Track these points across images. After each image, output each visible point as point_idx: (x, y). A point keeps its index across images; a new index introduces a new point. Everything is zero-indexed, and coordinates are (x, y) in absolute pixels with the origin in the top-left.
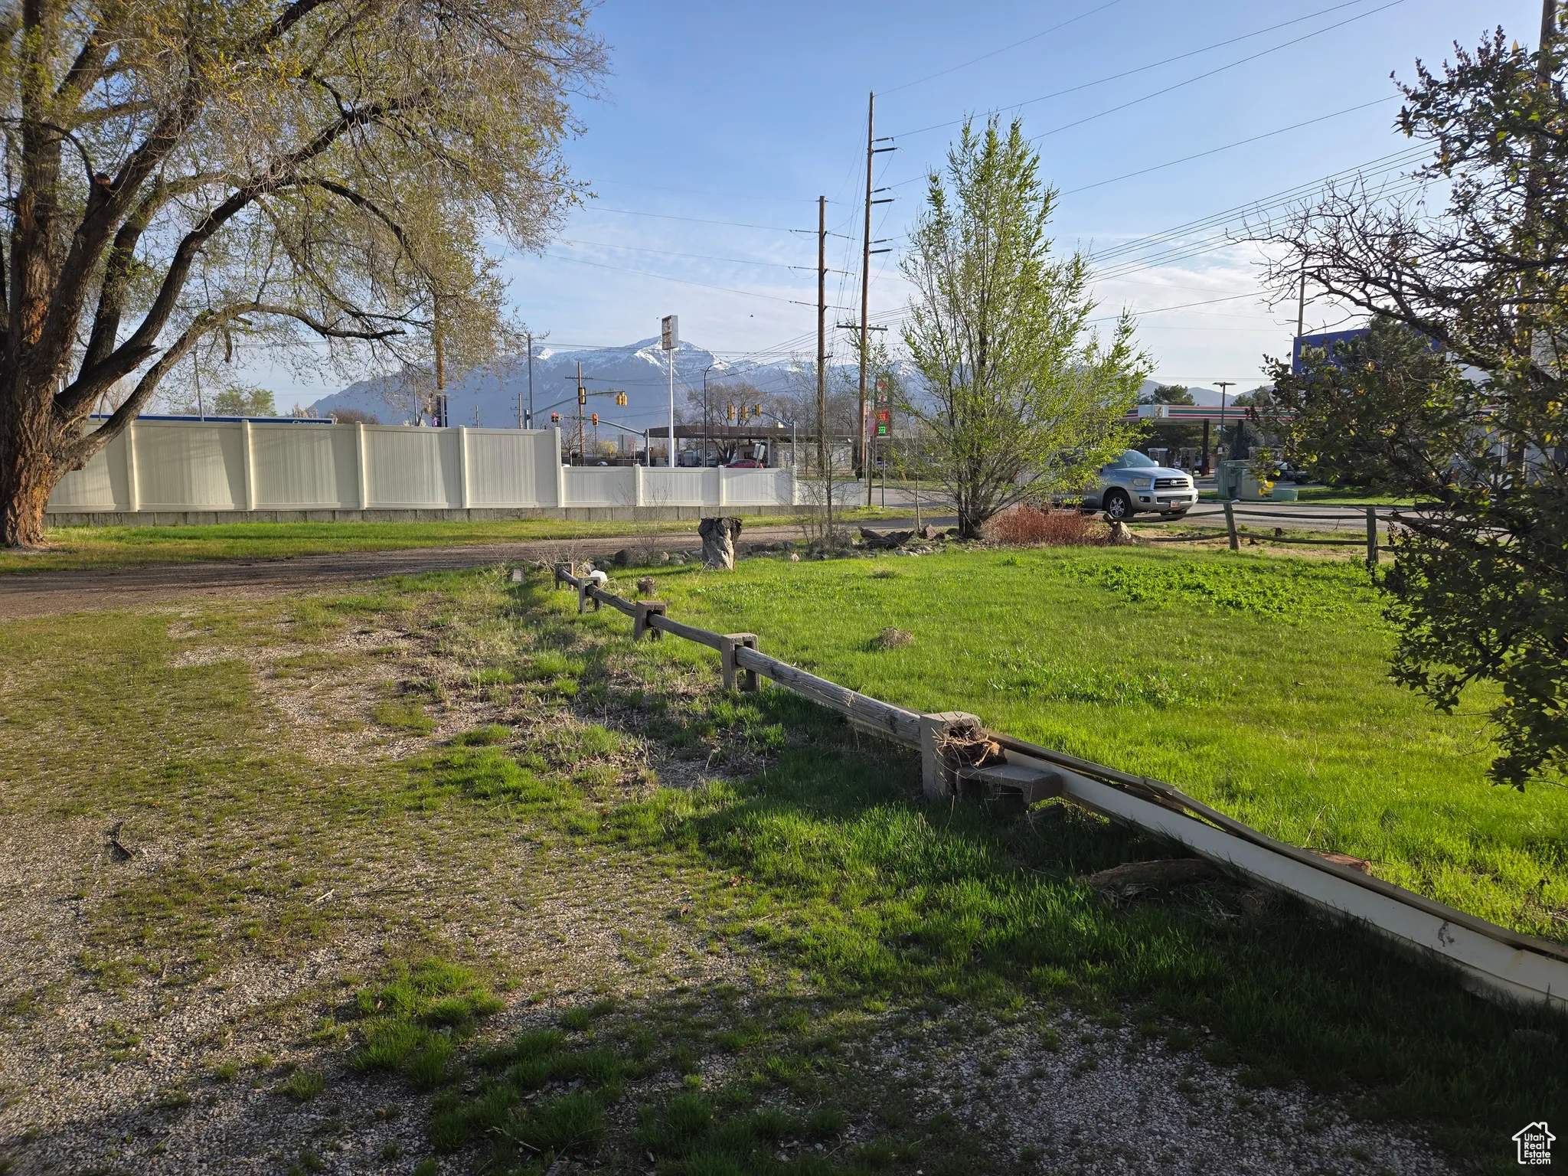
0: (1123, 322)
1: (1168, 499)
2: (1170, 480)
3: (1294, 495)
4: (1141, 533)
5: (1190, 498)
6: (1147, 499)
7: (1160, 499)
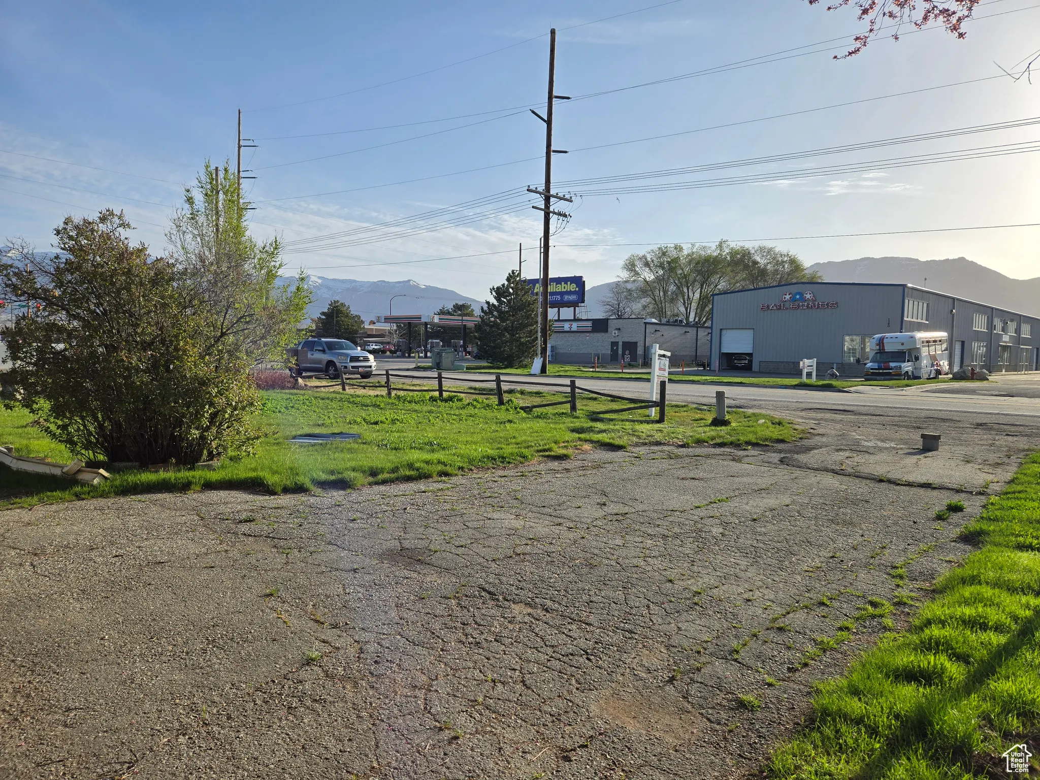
0: (301, 274)
1: (358, 367)
2: (359, 357)
3: (464, 367)
4: (309, 384)
5: (370, 367)
6: (346, 367)
7: (353, 367)
